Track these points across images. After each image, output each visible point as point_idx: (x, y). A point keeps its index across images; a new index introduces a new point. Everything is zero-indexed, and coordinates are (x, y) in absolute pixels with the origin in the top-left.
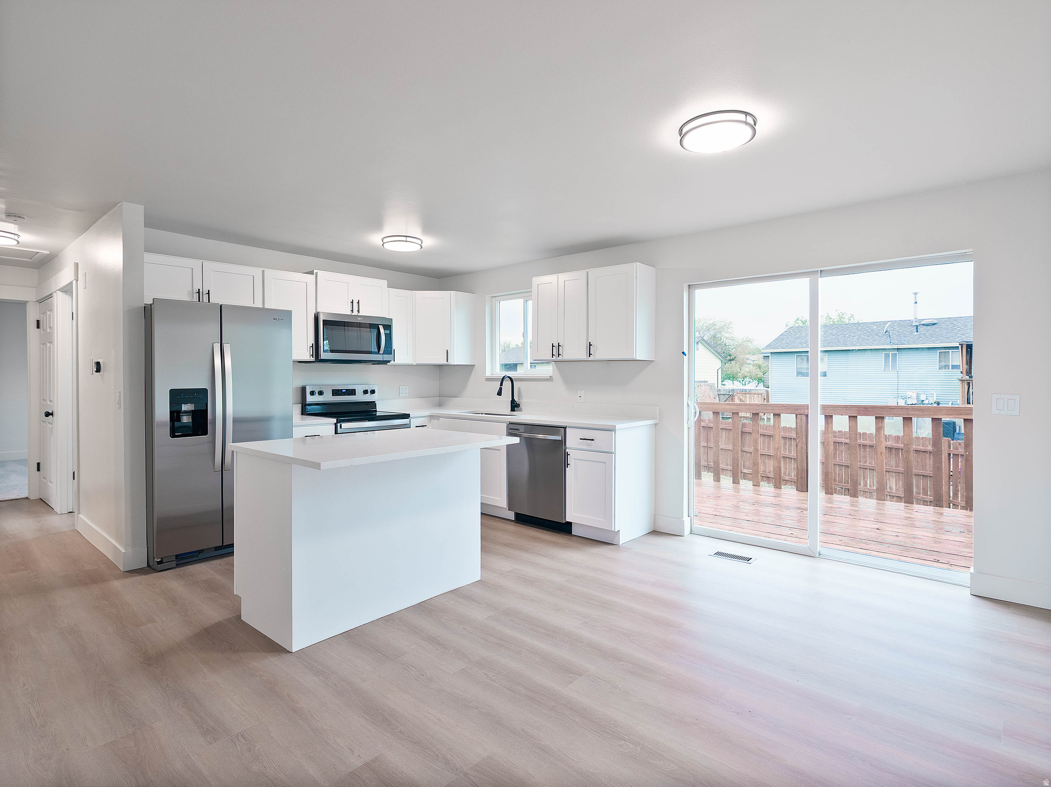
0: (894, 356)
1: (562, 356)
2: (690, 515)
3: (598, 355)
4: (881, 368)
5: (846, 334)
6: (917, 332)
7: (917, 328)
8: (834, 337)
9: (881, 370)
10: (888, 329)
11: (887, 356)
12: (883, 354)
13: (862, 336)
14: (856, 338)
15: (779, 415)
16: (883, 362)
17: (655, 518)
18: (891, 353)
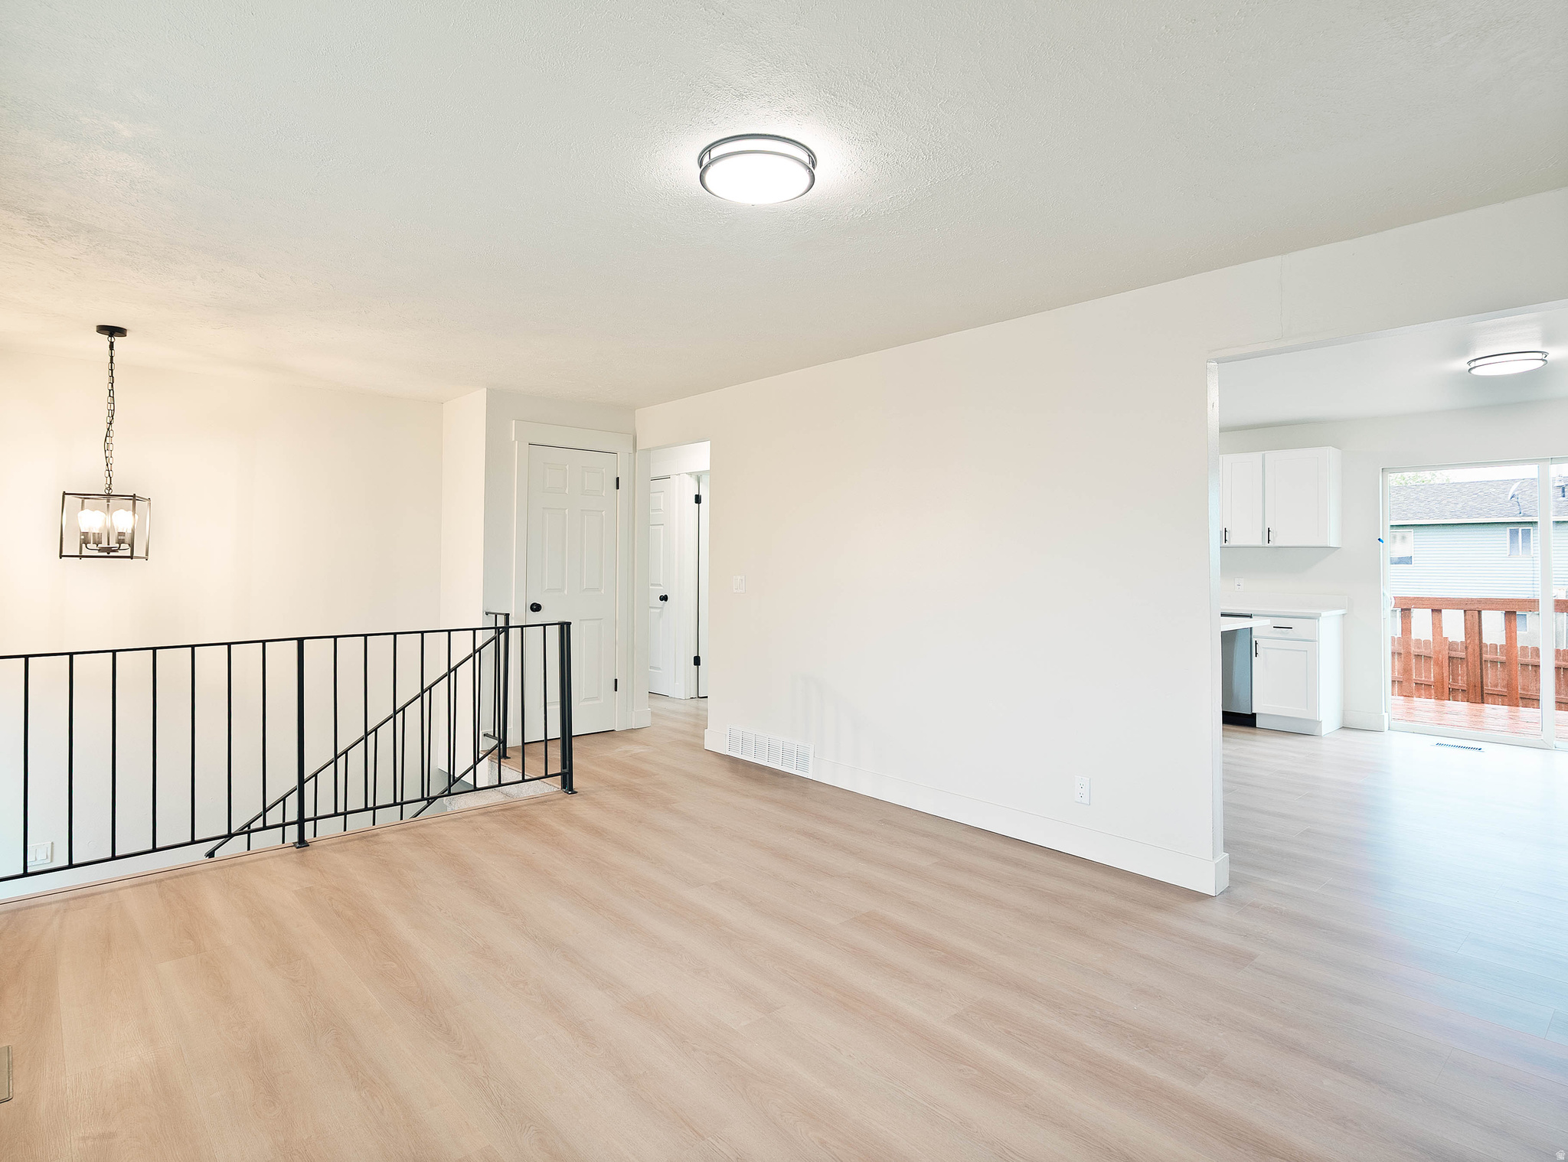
0: (1527, 533)
1: (1229, 542)
2: (1387, 710)
3: (1277, 541)
4: (1505, 552)
5: (1442, 500)
6: (1564, 496)
7: (1563, 491)
8: (1422, 505)
9: (1505, 555)
10: (1516, 493)
11: (1514, 533)
12: (1508, 528)
13: (1470, 503)
14: (1460, 506)
15: (1440, 611)
16: (1508, 545)
17: (1344, 714)
18: (1520, 529)
